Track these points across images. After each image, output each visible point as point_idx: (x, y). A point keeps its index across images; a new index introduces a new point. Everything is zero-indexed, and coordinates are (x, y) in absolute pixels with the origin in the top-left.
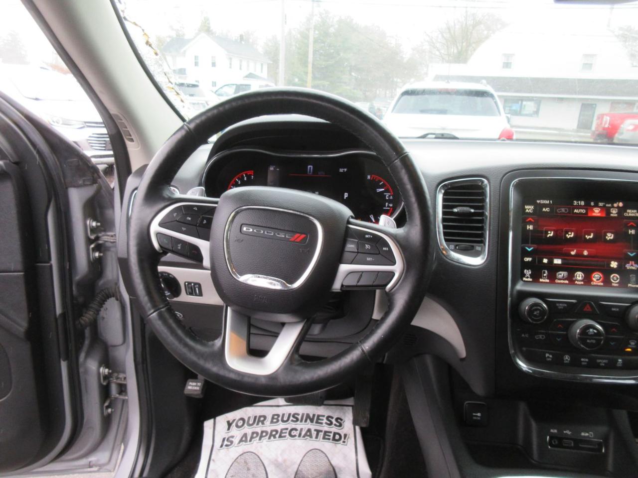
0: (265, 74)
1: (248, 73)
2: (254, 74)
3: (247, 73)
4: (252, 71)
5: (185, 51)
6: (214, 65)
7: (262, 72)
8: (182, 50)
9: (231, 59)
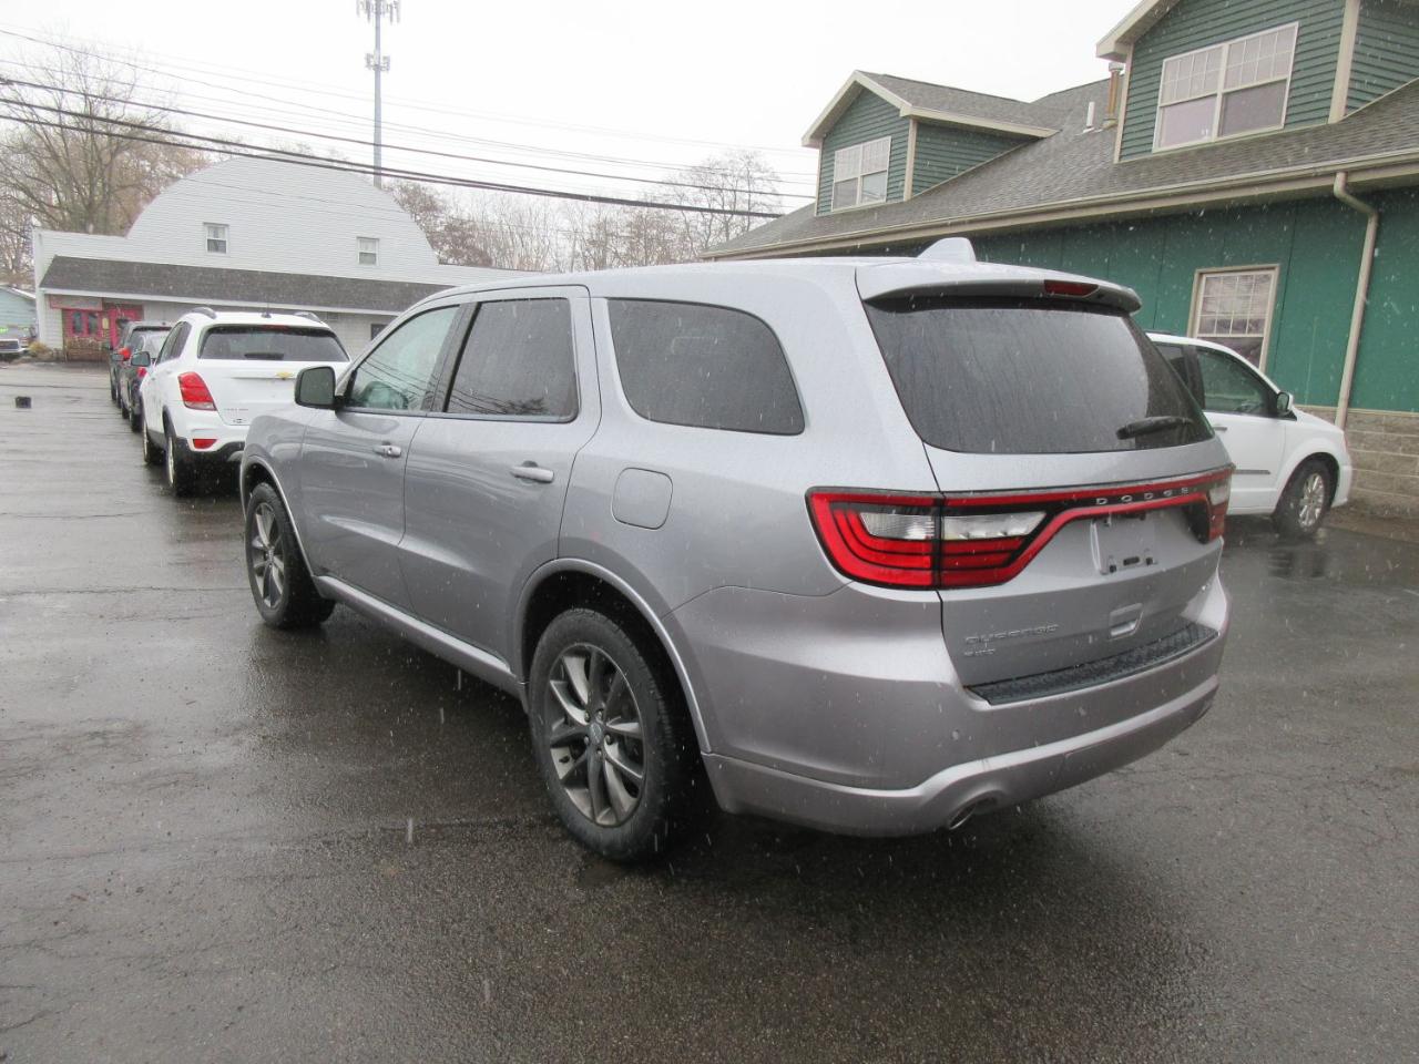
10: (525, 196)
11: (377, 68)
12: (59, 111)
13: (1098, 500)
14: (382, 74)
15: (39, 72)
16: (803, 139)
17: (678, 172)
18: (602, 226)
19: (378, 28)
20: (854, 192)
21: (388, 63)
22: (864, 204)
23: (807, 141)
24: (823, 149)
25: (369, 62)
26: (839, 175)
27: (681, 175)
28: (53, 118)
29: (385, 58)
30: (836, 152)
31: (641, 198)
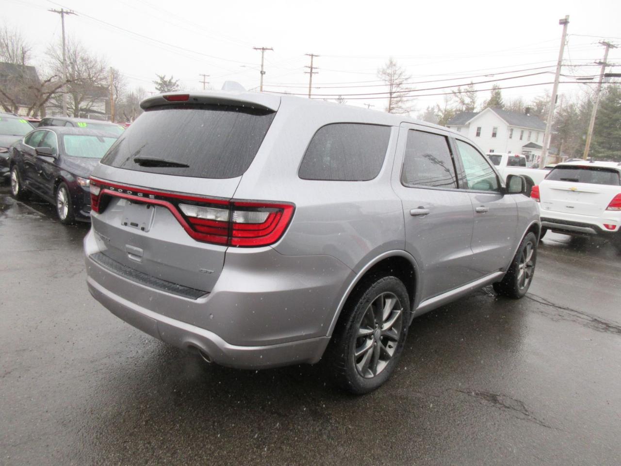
0: (547, 144)
1: (529, 142)
2: (534, 144)
3: (527, 143)
4: (533, 140)
5: (470, 123)
8: (467, 123)
9: (512, 130)
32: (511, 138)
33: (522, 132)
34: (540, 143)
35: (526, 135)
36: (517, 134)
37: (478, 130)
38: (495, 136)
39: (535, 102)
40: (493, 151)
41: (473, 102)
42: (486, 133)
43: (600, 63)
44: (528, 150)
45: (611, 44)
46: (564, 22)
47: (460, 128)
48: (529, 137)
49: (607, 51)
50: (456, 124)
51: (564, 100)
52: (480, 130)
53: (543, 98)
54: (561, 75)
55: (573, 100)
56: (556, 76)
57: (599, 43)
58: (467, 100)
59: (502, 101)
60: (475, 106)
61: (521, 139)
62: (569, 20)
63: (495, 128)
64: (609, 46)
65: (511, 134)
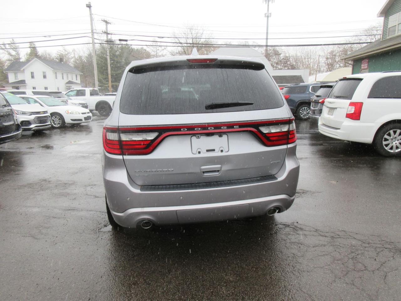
0: (79, 81)
1: (68, 81)
2: (71, 81)
4: (70, 79)
5: (24, 69)
6: (45, 77)
7: (77, 80)
8: (22, 69)
9: (56, 73)
10: (309, 47)
11: (268, 17)
12: (187, 43)
13: (182, 129)
14: (269, 18)
15: (183, 35)
16: (377, 15)
17: (359, 32)
18: (332, 52)
19: (268, 5)
20: (395, 31)
21: (271, 15)
22: (398, 34)
23: (379, 15)
24: (385, 17)
25: (265, 15)
26: (390, 25)
27: (360, 33)
28: (186, 45)
29: (270, 13)
30: (390, 17)
31: (345, 42)
32: (56, 78)
33: (63, 74)
34: (74, 80)
35: (65, 76)
36: (59, 76)
37: (32, 74)
38: (46, 78)
39: (58, 54)
40: (47, 89)
41: (18, 54)
42: (39, 75)
43: (105, 32)
44: (70, 86)
45: (108, 21)
46: (89, 6)
47: (17, 73)
48: (68, 77)
49: (107, 25)
50: (12, 71)
51: (76, 53)
52: (33, 74)
53: (62, 52)
54: (95, 39)
55: (81, 54)
56: (92, 39)
57: (102, 20)
58: (13, 53)
59: (39, 53)
60: (21, 57)
61: (63, 78)
62: (91, 5)
63: (44, 73)
64: (107, 22)
65: (56, 76)
